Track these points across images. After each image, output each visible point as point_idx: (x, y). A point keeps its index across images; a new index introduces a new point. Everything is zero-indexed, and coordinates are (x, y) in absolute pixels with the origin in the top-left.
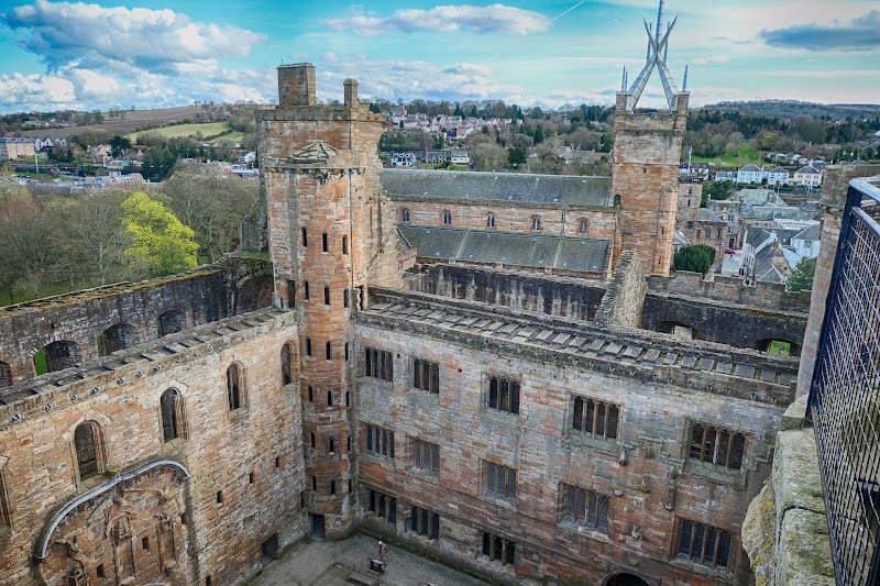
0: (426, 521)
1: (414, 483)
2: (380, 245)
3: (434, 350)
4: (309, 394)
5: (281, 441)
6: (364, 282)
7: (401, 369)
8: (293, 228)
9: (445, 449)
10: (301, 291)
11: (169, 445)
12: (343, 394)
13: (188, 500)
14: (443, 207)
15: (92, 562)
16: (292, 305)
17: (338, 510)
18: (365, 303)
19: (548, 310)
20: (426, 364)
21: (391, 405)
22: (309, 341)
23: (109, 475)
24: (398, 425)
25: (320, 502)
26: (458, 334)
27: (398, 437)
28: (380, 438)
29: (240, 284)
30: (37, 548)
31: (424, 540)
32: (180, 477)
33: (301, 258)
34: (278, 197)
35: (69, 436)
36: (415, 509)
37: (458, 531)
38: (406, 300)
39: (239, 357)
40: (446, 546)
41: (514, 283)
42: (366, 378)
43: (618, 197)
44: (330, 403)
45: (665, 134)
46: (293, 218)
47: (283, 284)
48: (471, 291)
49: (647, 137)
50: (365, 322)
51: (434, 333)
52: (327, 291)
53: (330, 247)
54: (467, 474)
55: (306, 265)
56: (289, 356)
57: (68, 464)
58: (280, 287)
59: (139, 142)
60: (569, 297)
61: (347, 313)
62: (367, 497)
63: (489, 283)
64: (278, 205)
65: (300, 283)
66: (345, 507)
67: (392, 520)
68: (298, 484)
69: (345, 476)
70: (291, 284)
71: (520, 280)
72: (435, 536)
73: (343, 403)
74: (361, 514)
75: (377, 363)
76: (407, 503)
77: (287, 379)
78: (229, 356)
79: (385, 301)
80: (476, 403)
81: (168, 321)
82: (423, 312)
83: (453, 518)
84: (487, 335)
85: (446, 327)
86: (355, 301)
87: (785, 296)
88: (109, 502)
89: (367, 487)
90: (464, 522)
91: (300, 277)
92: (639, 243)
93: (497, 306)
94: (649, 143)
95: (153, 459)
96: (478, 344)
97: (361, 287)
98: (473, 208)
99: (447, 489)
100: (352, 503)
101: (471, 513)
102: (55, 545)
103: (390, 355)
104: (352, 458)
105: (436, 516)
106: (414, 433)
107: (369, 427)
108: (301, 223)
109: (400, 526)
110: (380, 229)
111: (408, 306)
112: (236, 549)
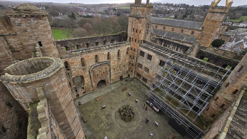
0: (145, 80)
1: (144, 74)
2: (148, 33)
3: (151, 53)
4: (130, 56)
5: (125, 63)
6: (142, 39)
7: (146, 55)
8: (132, 27)
9: (150, 70)
10: (131, 39)
11: (108, 60)
12: (136, 57)
13: (110, 68)
14: (164, 26)
15: (97, 74)
16: (130, 41)
17: (132, 75)
18: (142, 43)
19: (177, 50)
20: (150, 55)
21: (143, 61)
22: (131, 48)
23: (99, 63)
24: (144, 64)
25: (130, 73)
26: (156, 51)
27: (143, 66)
28: (140, 66)
29: (124, 37)
30: (90, 70)
31: (144, 83)
32: (109, 65)
33: (132, 33)
34: (130, 22)
35: (94, 57)
36: (144, 78)
37: (149, 83)
38: (149, 44)
39: (120, 49)
40: (147, 85)
41: (172, 43)
42: (140, 56)
43: (203, 27)
44: (133, 59)
45: (221, 13)
46: (132, 26)
47: (129, 38)
48: (163, 43)
49: (216, 14)
50: (141, 47)
51: (152, 50)
52: (136, 40)
53: (137, 32)
54: (153, 75)
55: (133, 35)
56: (128, 50)
57: (94, 60)
58: (128, 38)
59: (117, 9)
60: (182, 48)
61: (139, 44)
62: (137, 74)
63: (167, 43)
64: (130, 23)
65: (131, 38)
66: (133, 75)
67: (140, 78)
68: (127, 69)
69: (134, 70)
70: (130, 38)
71: (173, 43)
72: (146, 82)
73: (135, 59)
74: (136, 76)
75: (142, 54)
76: (143, 77)
77: (127, 53)
78: (119, 48)
79: (146, 43)
80: (157, 64)
81: (112, 41)
82: (152, 46)
83: (149, 81)
84: (162, 53)
85: (154, 50)
86: (140, 43)
87: (237, 56)
88: (99, 67)
89: (137, 72)
90: (151, 82)
91: (132, 37)
92: (204, 38)
93: (167, 48)
94: (216, 15)
95: (105, 62)
96: (160, 54)
97: (142, 40)
98: (170, 27)
99: (149, 76)
100: (134, 74)
101: (152, 81)
102: (92, 71)
103: (144, 53)
104: (136, 68)
105: (147, 80)
106: (146, 66)
107: (139, 64)
108: (133, 27)
109: (141, 80)
110: (148, 30)
111: (150, 45)
112: (116, 77)
